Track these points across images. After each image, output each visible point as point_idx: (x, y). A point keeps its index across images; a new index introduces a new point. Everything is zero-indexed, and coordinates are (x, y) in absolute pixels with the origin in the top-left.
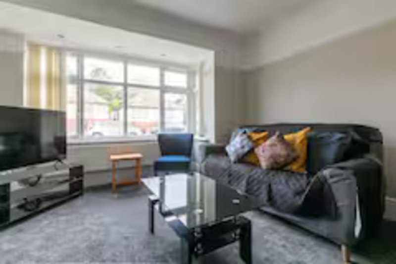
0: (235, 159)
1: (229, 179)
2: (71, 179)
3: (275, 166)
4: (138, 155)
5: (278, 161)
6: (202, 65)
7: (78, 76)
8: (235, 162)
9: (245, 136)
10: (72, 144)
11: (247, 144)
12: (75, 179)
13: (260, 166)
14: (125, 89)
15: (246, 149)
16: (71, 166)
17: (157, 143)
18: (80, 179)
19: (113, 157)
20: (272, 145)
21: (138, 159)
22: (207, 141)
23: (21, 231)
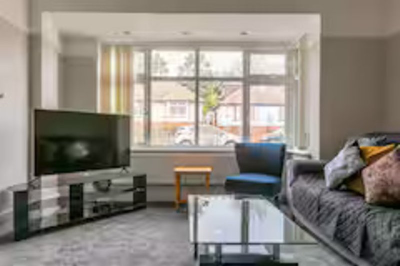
0: (331, 185)
1: (318, 214)
2: (135, 189)
3: (385, 198)
4: (209, 169)
5: (391, 191)
6: (304, 39)
7: (146, 75)
8: (331, 189)
9: (354, 150)
10: (136, 152)
11: (353, 162)
12: (138, 190)
13: (363, 196)
14: (197, 84)
15: (350, 171)
16: (135, 175)
17: (234, 155)
18: (143, 190)
19: (178, 169)
20: (385, 166)
21: (207, 174)
22: (310, 156)
23: (88, 229)
